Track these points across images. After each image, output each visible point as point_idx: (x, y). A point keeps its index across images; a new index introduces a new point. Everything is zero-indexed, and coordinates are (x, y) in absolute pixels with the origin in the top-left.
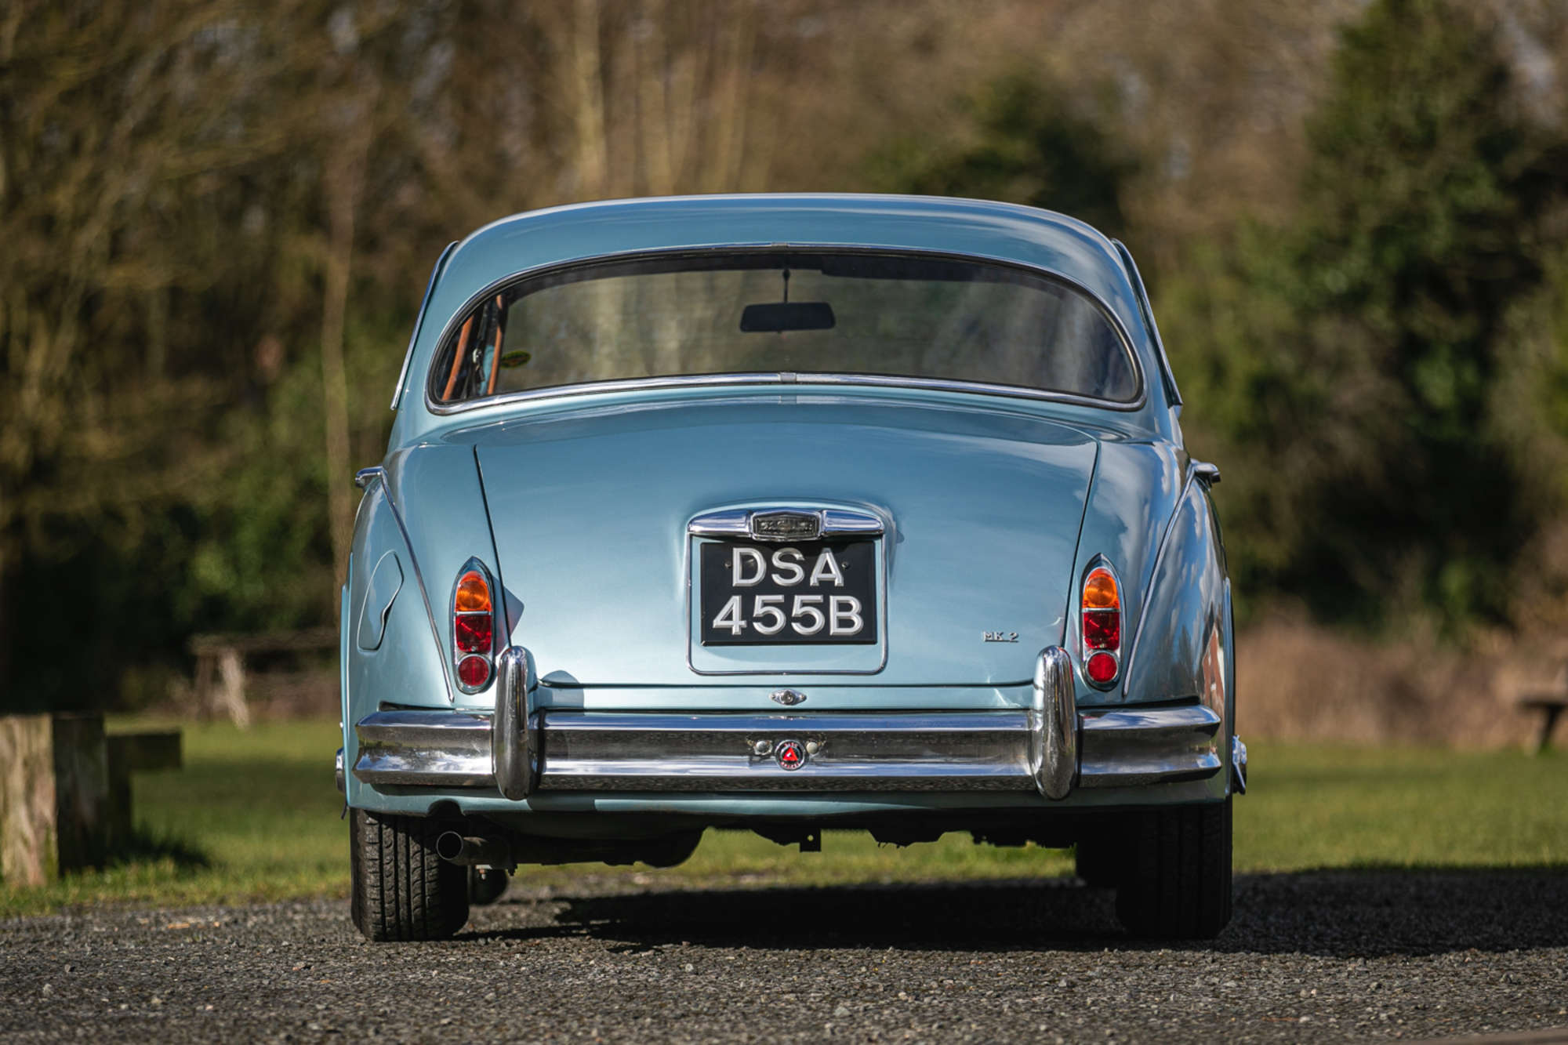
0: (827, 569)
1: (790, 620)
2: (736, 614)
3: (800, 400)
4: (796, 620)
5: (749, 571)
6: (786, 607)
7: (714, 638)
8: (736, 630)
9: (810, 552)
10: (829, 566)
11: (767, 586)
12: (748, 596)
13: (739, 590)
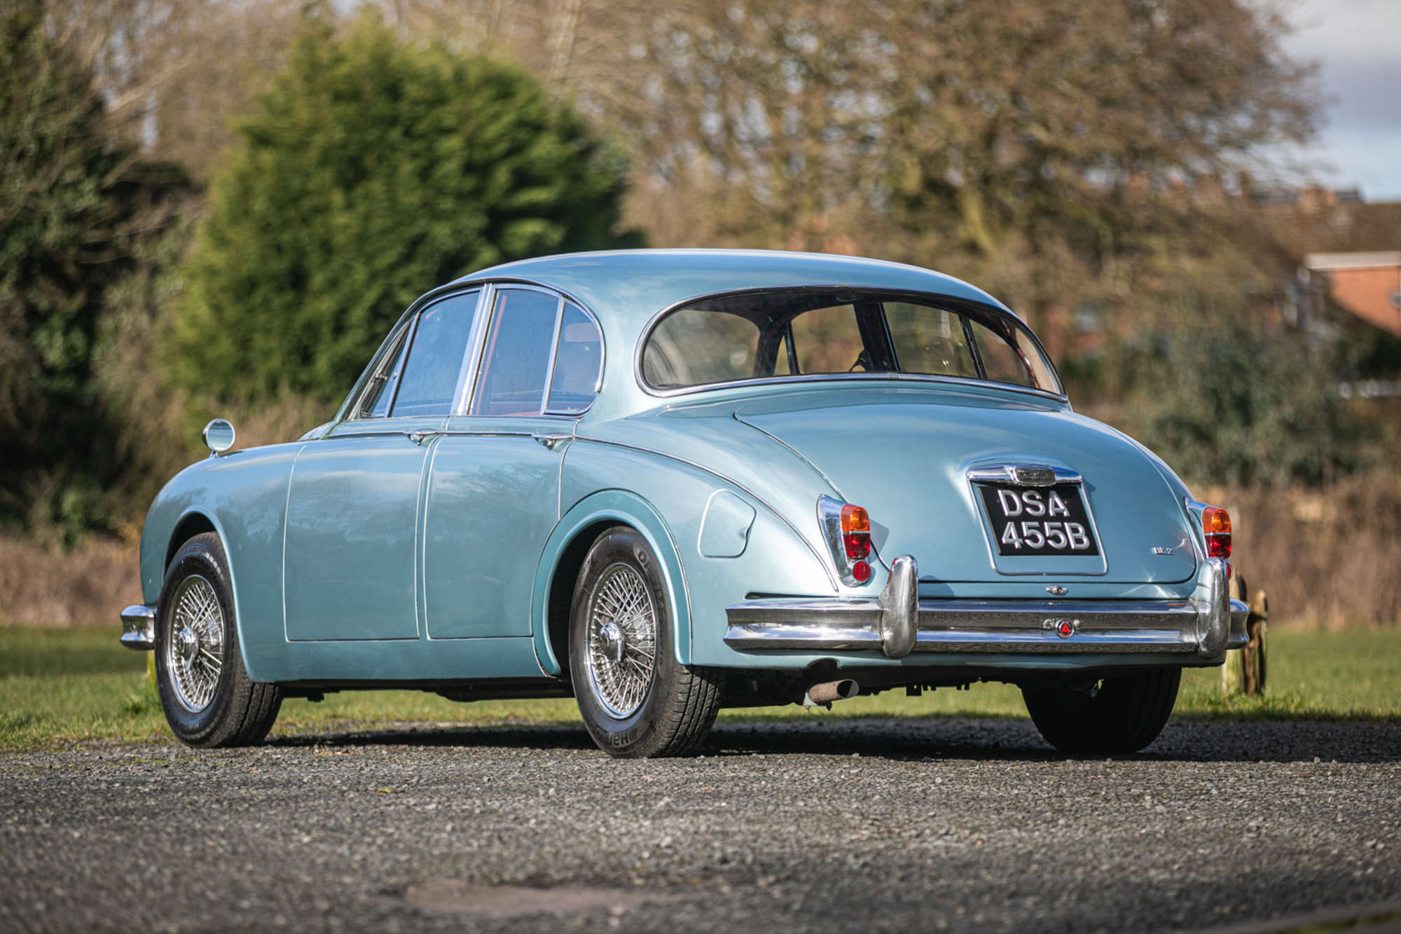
0: (1056, 505)
1: (1046, 539)
2: (1014, 537)
3: (900, 391)
4: (1050, 538)
5: (1012, 506)
6: (1042, 530)
7: (1007, 550)
8: (1017, 545)
9: (1045, 494)
10: (1058, 504)
11: (1025, 516)
12: (1017, 521)
13: (1010, 518)
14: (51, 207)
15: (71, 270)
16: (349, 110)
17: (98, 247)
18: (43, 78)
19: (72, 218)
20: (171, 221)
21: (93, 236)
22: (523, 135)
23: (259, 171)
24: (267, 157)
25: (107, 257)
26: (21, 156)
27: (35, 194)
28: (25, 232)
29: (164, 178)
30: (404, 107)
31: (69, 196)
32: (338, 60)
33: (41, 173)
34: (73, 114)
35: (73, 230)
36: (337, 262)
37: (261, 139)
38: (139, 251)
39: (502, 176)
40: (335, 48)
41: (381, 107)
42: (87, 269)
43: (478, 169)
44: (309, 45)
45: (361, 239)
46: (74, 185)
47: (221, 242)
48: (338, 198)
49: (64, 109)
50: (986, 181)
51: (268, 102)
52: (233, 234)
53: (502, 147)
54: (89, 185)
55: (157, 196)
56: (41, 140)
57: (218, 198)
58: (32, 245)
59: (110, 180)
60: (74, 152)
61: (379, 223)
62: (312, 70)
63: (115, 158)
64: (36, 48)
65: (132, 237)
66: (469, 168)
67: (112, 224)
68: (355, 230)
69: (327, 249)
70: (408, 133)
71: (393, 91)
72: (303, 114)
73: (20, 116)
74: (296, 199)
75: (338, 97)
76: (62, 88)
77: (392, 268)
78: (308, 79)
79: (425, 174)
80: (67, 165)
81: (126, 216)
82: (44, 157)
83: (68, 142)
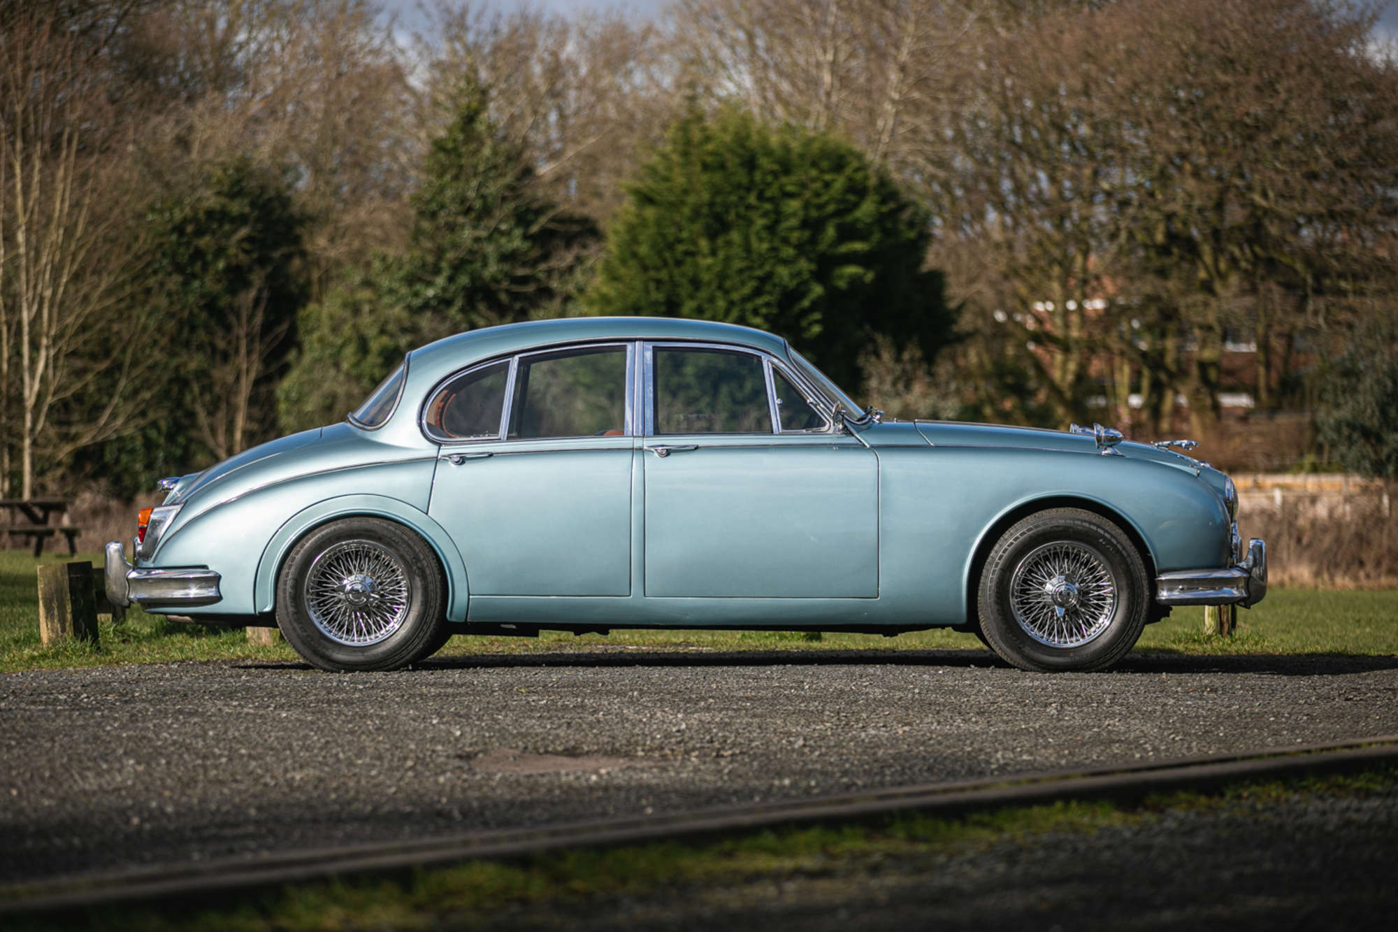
14: (490, 249)
15: (503, 297)
16: (717, 177)
17: (524, 280)
18: (487, 151)
19: (506, 257)
20: (579, 260)
21: (521, 272)
22: (851, 198)
23: (644, 223)
24: (650, 213)
25: (530, 288)
26: (468, 211)
27: (477, 240)
28: (469, 268)
29: (575, 228)
30: (758, 176)
31: (503, 240)
32: (708, 139)
33: (483, 224)
34: (509, 179)
35: (506, 267)
36: (703, 294)
37: (646, 199)
38: (554, 284)
39: (831, 232)
40: (704, 129)
41: (742, 177)
42: (515, 296)
43: (813, 226)
44: (684, 128)
45: (722, 277)
46: (508, 233)
47: (614, 278)
48: (704, 244)
49: (502, 175)
50: (1216, 235)
51: (653, 171)
52: (622, 271)
53: (831, 208)
54: (518, 232)
55: (569, 241)
56: (483, 197)
57: (612, 244)
58: (475, 277)
59: (535, 229)
60: (509, 206)
61: (738, 264)
62: (686, 148)
63: (539, 212)
64: (480, 127)
65: (550, 272)
66: (805, 224)
67: (534, 263)
68: (717, 269)
69: (696, 283)
70: (761, 197)
71: (750, 164)
72: (680, 180)
73: (467, 181)
74: (670, 247)
75: (706, 167)
76: (500, 160)
77: (746, 299)
78: (685, 154)
79: (771, 229)
80: (502, 218)
81: (545, 257)
82: (486, 212)
83: (504, 199)
